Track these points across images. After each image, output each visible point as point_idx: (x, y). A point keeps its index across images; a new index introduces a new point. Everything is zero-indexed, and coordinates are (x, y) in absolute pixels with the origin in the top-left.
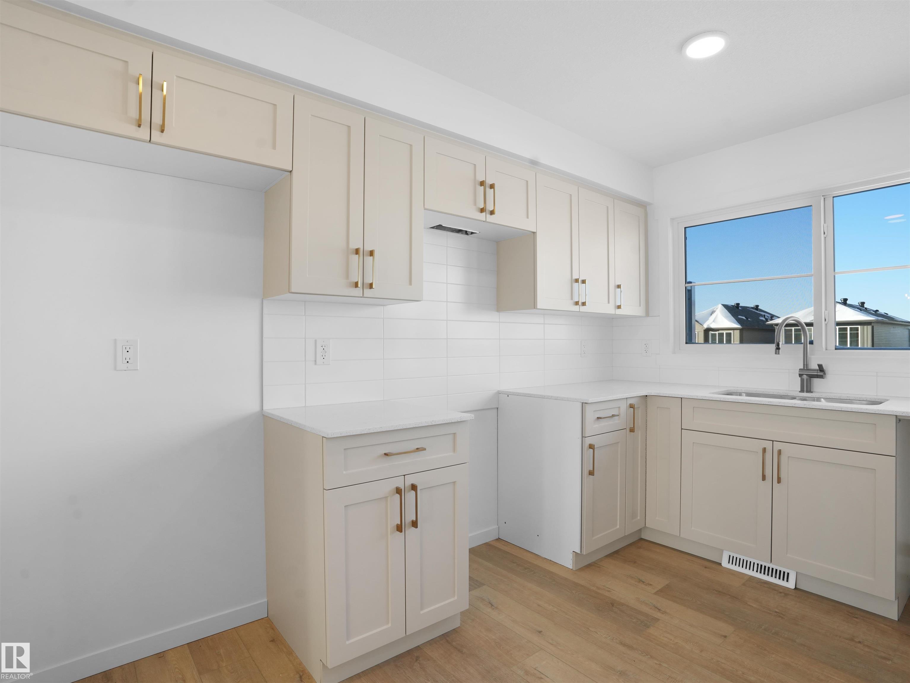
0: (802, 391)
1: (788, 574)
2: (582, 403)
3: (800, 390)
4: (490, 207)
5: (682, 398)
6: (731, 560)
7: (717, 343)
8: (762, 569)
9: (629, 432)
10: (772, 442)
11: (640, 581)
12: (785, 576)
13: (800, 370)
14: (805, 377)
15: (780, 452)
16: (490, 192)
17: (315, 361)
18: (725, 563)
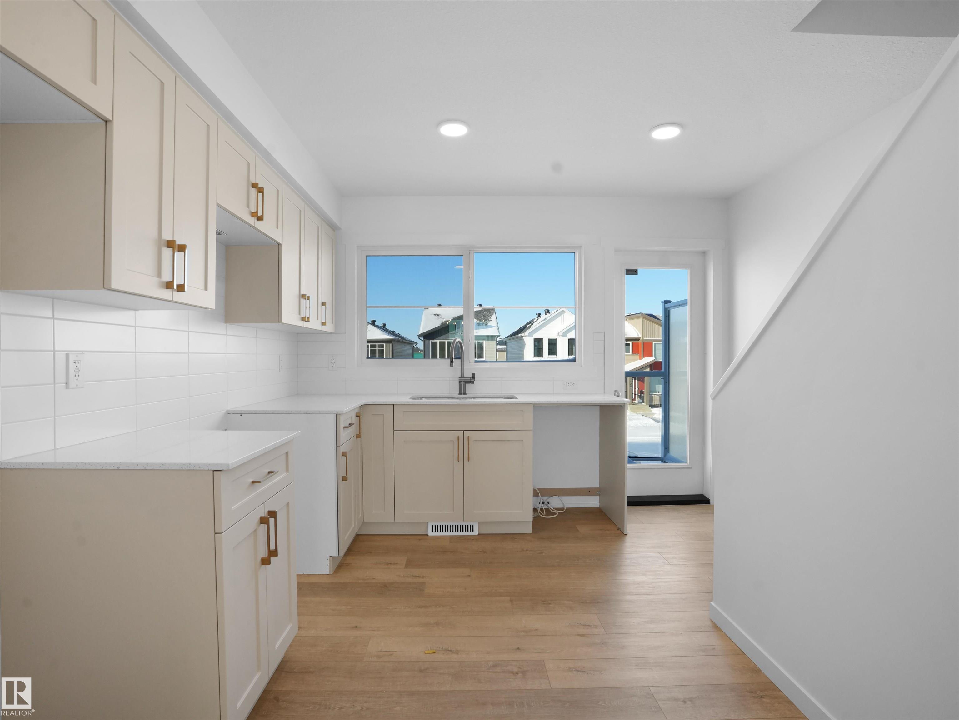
0: (460, 393)
1: (473, 526)
2: (336, 414)
3: (459, 393)
4: (260, 214)
5: (393, 405)
6: (434, 529)
7: (377, 357)
8: (457, 528)
9: (356, 439)
10: (463, 431)
11: (387, 564)
12: (471, 528)
13: (459, 378)
14: (462, 383)
15: (468, 438)
16: (260, 195)
17: (67, 383)
18: (430, 533)
